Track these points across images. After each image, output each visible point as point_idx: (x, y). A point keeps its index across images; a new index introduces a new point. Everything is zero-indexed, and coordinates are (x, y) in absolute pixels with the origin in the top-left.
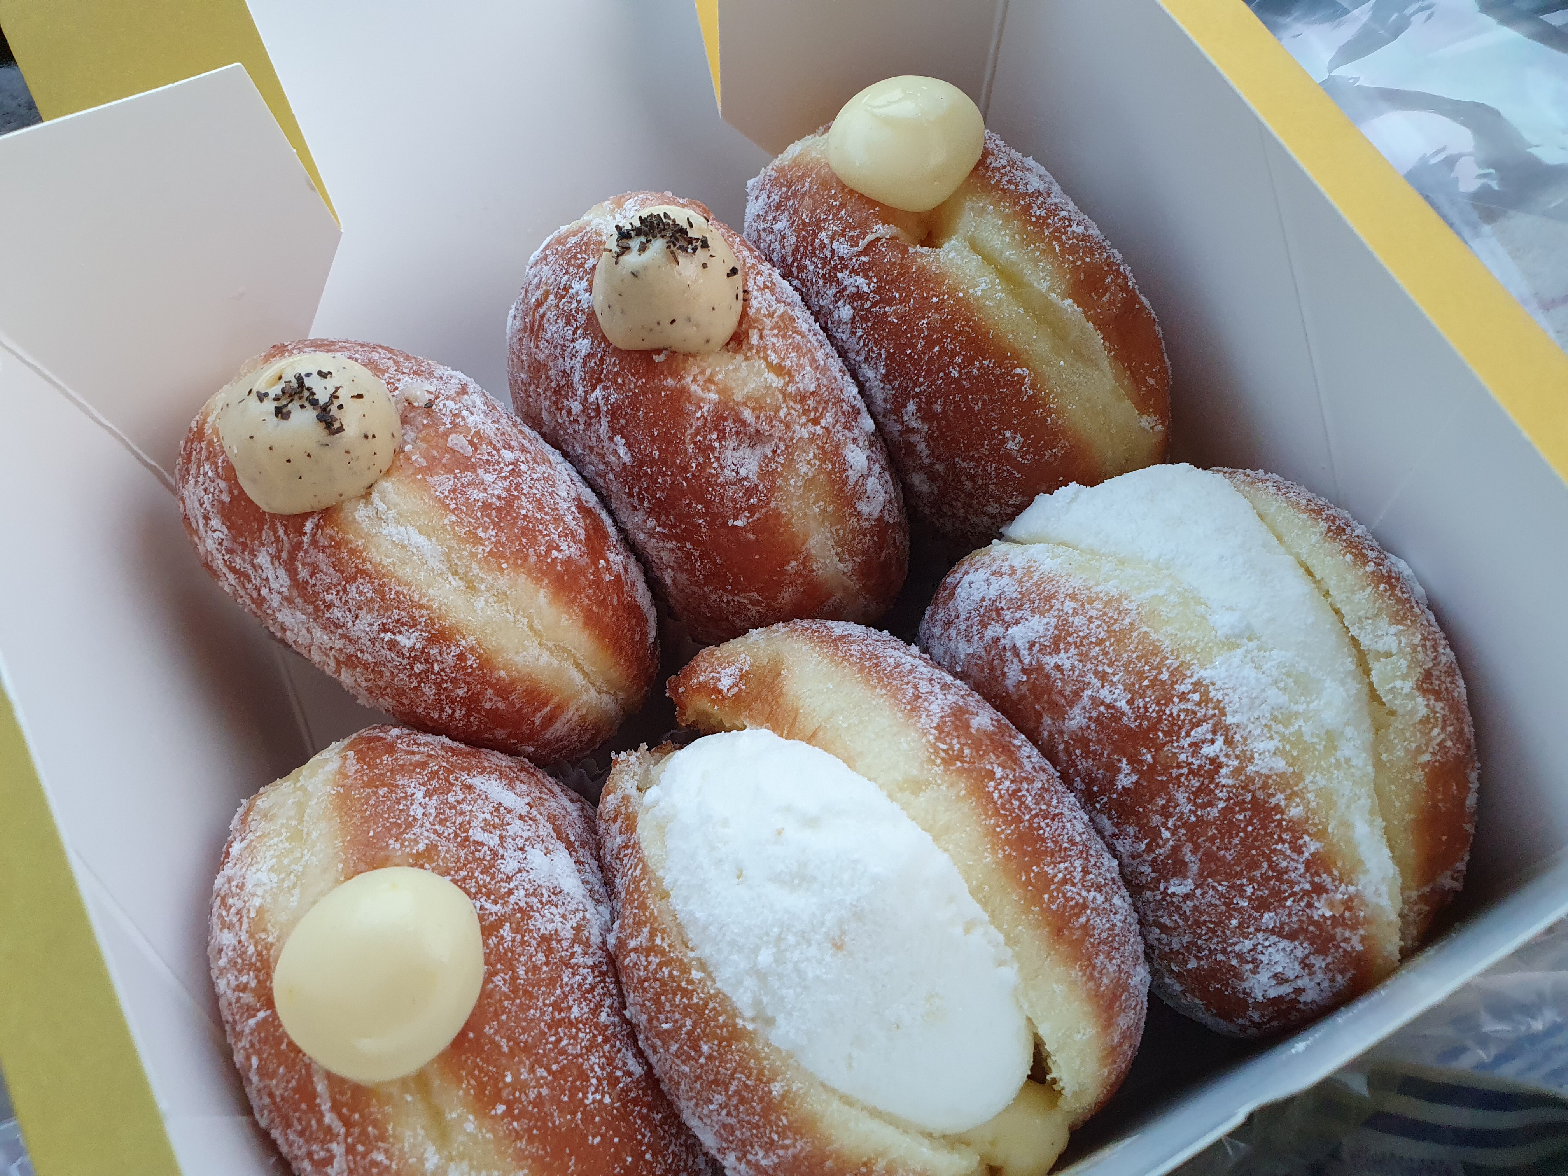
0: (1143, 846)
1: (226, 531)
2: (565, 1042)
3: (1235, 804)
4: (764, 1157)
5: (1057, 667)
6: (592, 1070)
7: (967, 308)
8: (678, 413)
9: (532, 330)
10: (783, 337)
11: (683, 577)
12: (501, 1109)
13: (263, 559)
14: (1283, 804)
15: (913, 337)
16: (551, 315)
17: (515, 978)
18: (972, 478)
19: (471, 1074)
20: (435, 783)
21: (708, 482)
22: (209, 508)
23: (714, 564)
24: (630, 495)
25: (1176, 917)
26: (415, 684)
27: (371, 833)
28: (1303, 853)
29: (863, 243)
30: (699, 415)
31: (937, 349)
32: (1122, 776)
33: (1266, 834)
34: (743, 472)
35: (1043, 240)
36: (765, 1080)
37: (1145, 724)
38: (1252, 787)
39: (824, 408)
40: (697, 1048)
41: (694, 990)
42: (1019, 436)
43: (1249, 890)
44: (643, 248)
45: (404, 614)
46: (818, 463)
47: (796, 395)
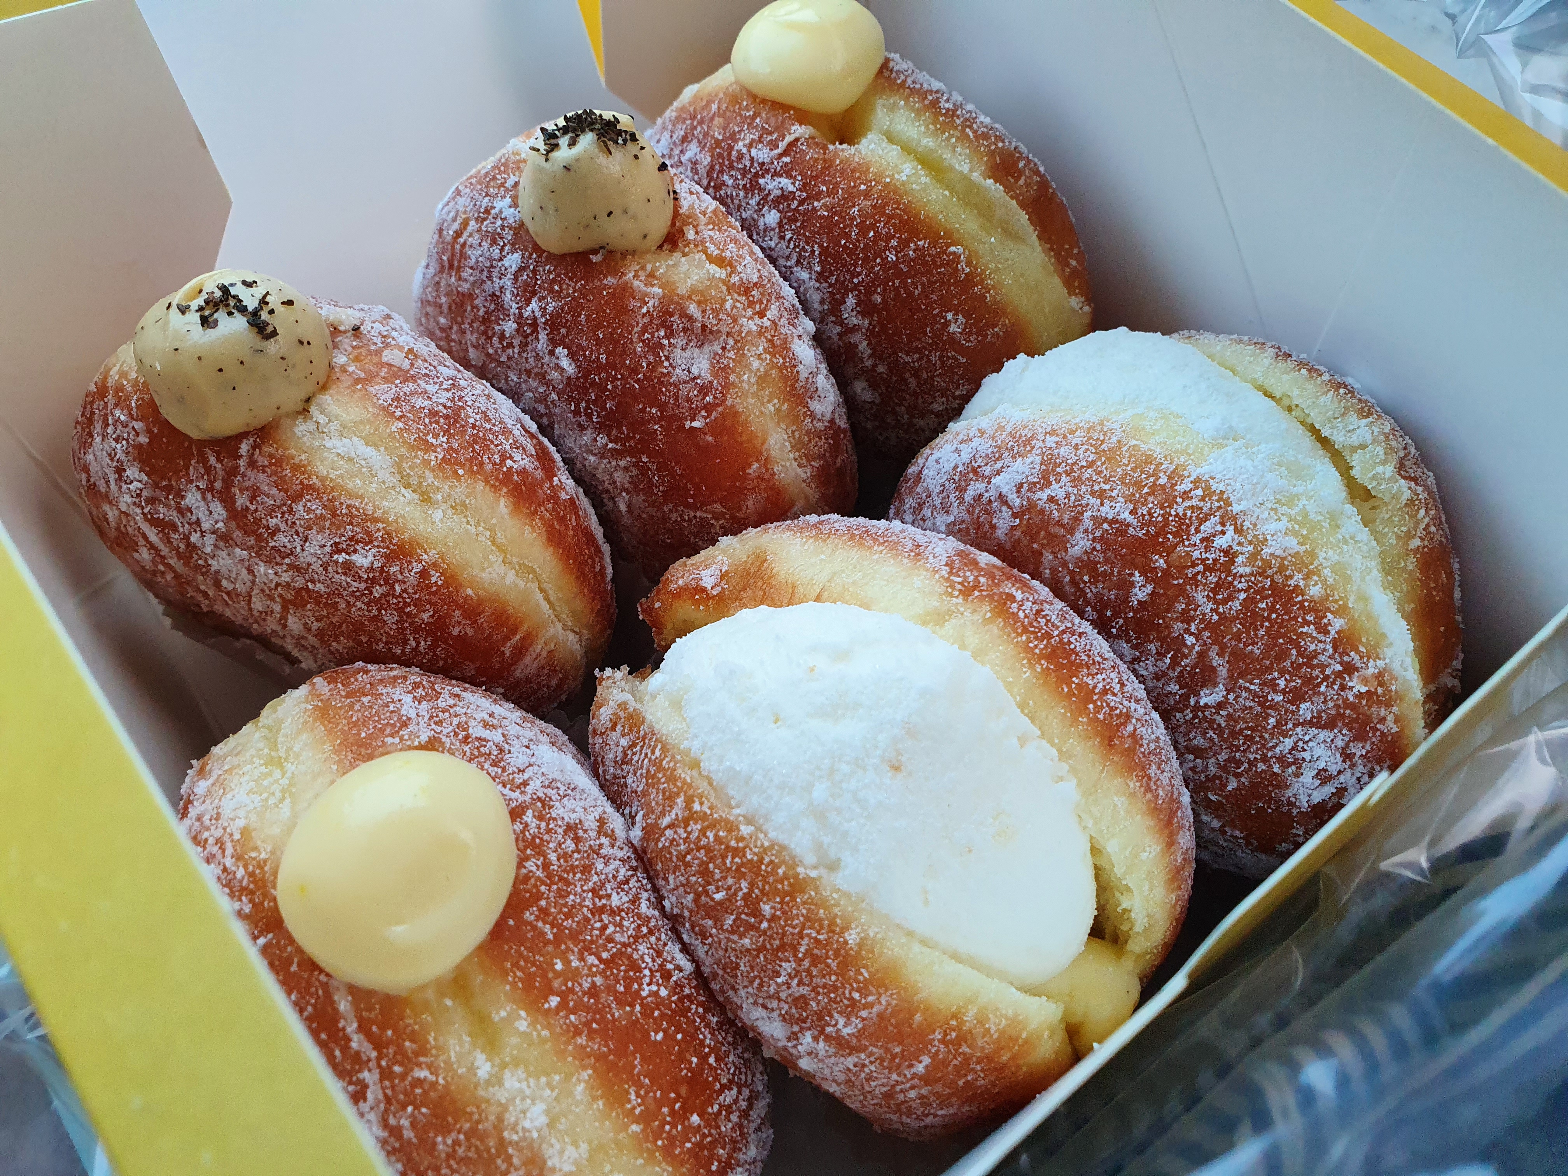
0: (1168, 661)
1: (145, 478)
2: (611, 929)
3: (1256, 592)
4: (846, 1025)
5: (1051, 499)
6: (644, 961)
7: (896, 192)
8: (623, 310)
9: (451, 266)
10: (720, 230)
11: (639, 499)
12: (554, 1001)
13: (192, 498)
14: (1302, 583)
15: (845, 227)
16: (474, 240)
17: (546, 865)
19: (515, 965)
20: (420, 690)
21: (661, 383)
22: (123, 458)
23: (672, 474)
24: (577, 413)
25: (1211, 733)
26: (375, 612)
27: (363, 735)
28: (1329, 632)
29: (782, 145)
30: (644, 310)
31: (872, 234)
32: (1136, 590)
34: (695, 371)
35: (956, 128)
36: (838, 930)
37: (1152, 531)
38: (1270, 572)
39: (768, 301)
40: (756, 913)
41: (745, 847)
42: (960, 317)
43: (1282, 683)
44: (572, 143)
45: (358, 530)
46: (768, 357)
47: (740, 286)
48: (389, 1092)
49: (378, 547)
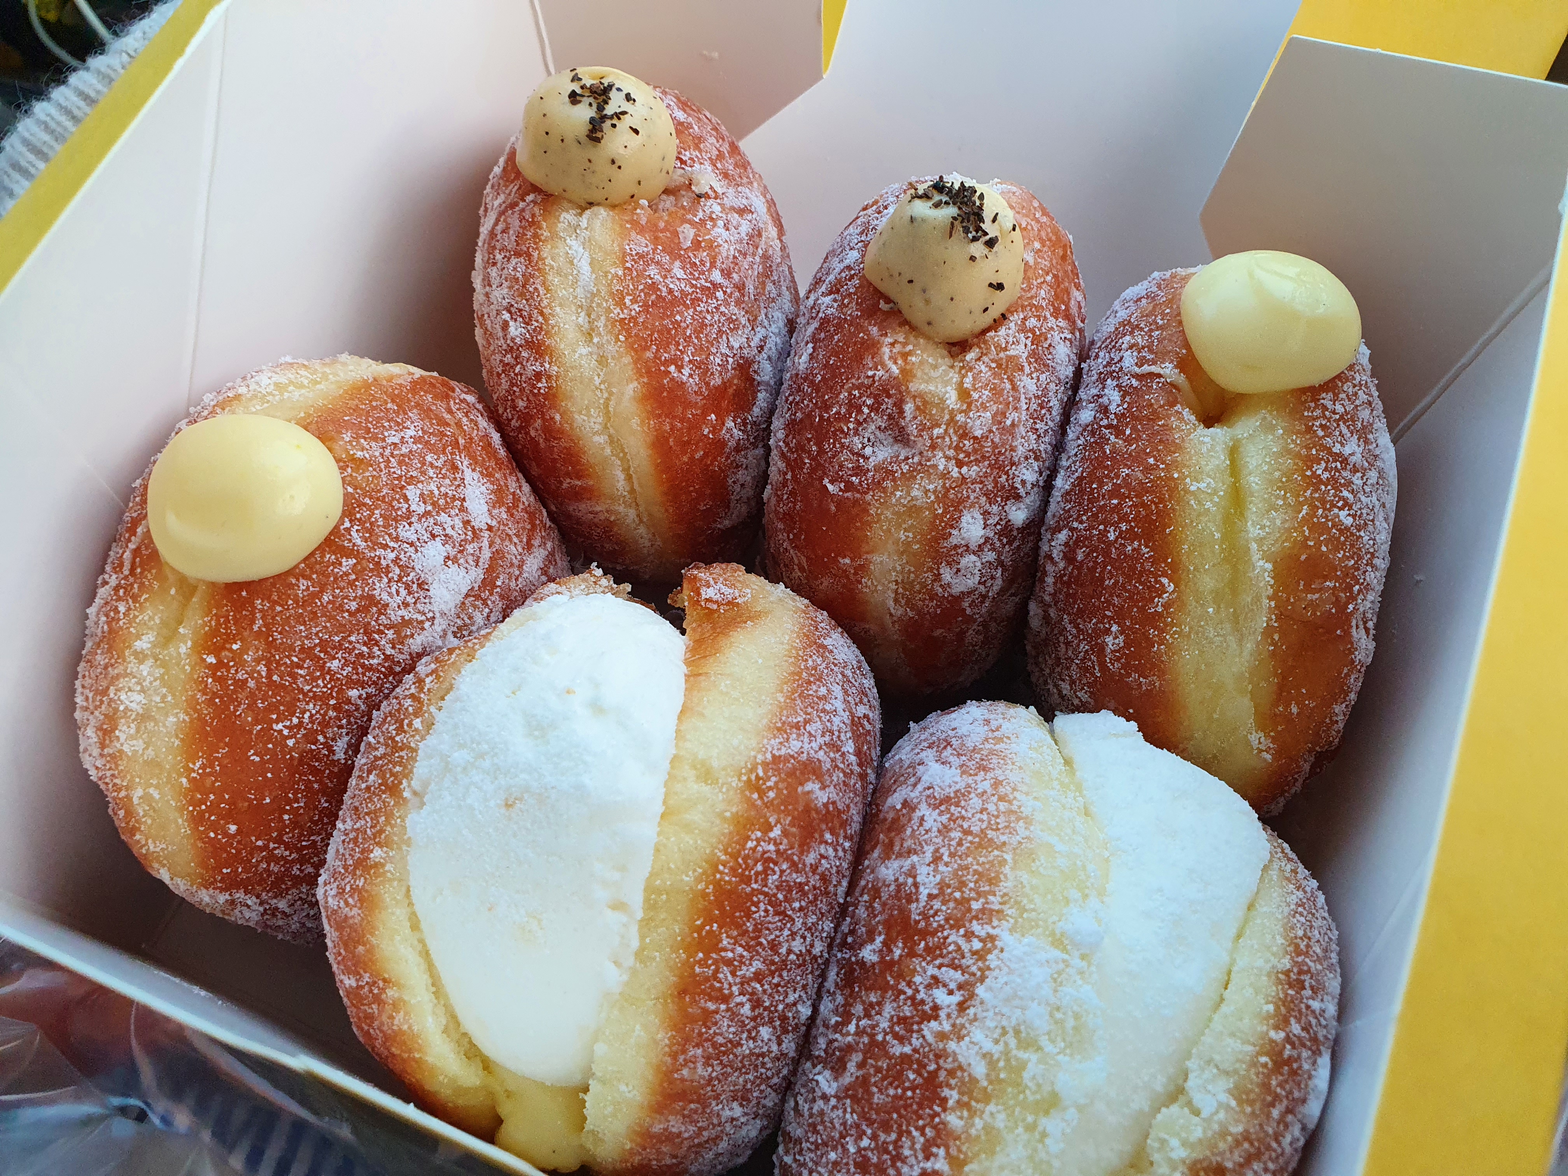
0: (834, 1021)
2: (303, 672)
3: (918, 1060)
5: (922, 819)
6: (303, 713)
7: (1171, 490)
8: (859, 360)
11: (773, 500)
12: (212, 660)
14: (951, 1103)
18: (1067, 644)
19: (218, 617)
20: (433, 439)
23: (795, 506)
25: (808, 1106)
27: (347, 418)
28: (928, 1160)
29: (1146, 368)
30: (871, 374)
31: (1115, 502)
32: (870, 948)
33: (916, 1112)
34: (868, 452)
35: (1297, 496)
36: (377, 840)
37: (922, 924)
38: (941, 1062)
41: (405, 732)
42: (1122, 638)
43: (865, 1142)
44: (938, 205)
46: (933, 497)
47: (960, 427)
49: (528, 331)
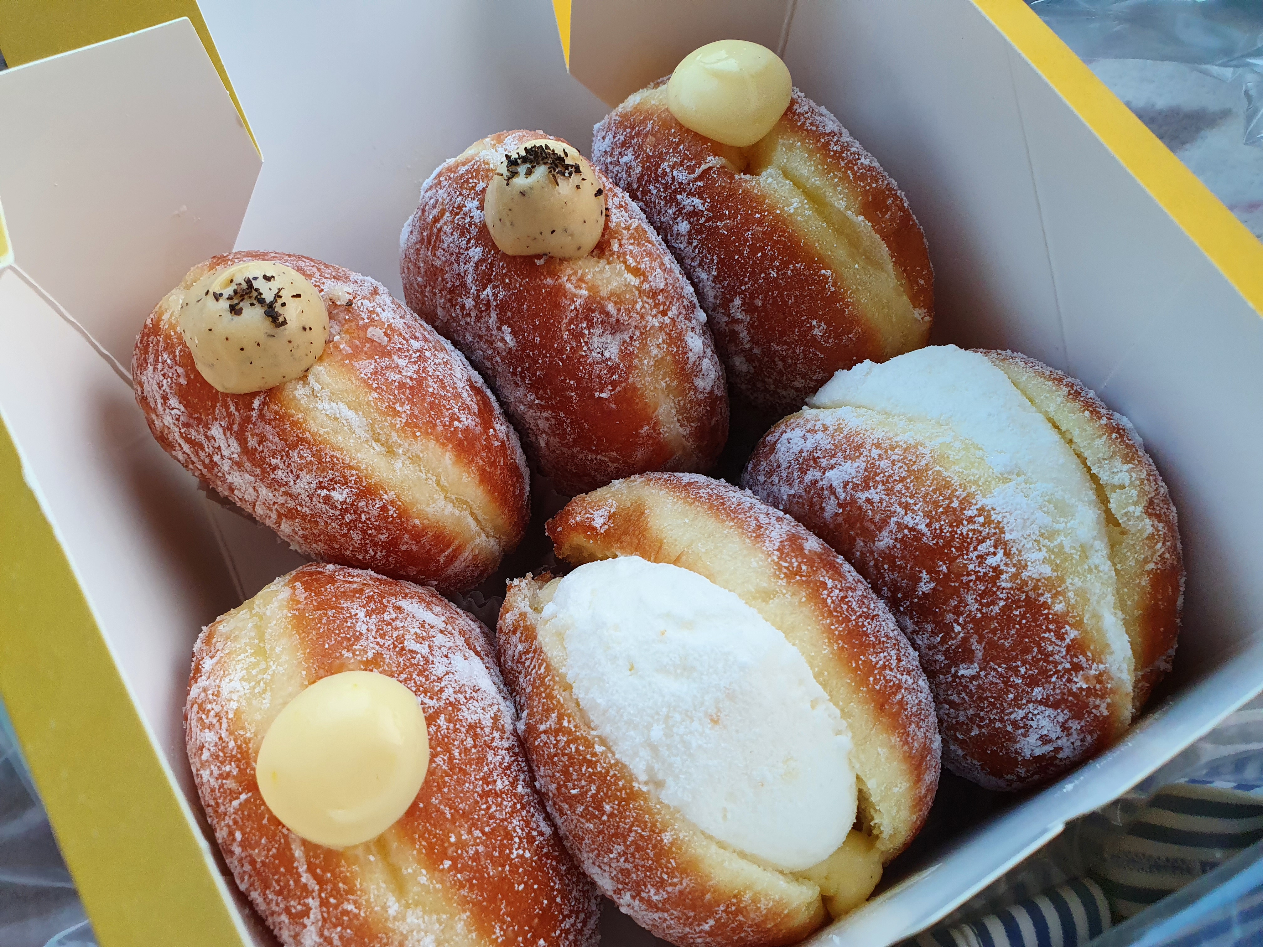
0: (939, 639)
1: (183, 409)
2: (494, 809)
3: (1013, 602)
4: (655, 894)
5: (868, 501)
6: (515, 831)
7: (783, 222)
8: (557, 306)
9: (429, 242)
10: (639, 245)
11: (555, 441)
12: (447, 864)
13: (216, 431)
14: (1049, 601)
15: (740, 245)
16: (447, 229)
17: (451, 759)
18: (783, 359)
19: (422, 836)
20: (372, 605)
21: (579, 362)
22: (167, 390)
23: (582, 429)
24: (514, 374)
25: (964, 694)
26: (346, 531)
27: (327, 646)
28: (1065, 639)
29: (698, 171)
30: (572, 307)
31: (760, 254)
32: (922, 584)
33: (1037, 626)
34: (607, 354)
35: (840, 170)
36: (657, 831)
37: (941, 542)
38: (1026, 589)
39: (670, 303)
40: (600, 809)
41: (597, 761)
42: (823, 324)
43: (1023, 670)
44: (529, 173)
45: (337, 474)
46: (665, 346)
47: (649, 291)
48: (325, 915)
49: (352, 487)
